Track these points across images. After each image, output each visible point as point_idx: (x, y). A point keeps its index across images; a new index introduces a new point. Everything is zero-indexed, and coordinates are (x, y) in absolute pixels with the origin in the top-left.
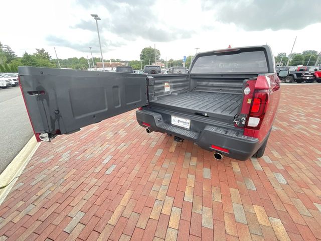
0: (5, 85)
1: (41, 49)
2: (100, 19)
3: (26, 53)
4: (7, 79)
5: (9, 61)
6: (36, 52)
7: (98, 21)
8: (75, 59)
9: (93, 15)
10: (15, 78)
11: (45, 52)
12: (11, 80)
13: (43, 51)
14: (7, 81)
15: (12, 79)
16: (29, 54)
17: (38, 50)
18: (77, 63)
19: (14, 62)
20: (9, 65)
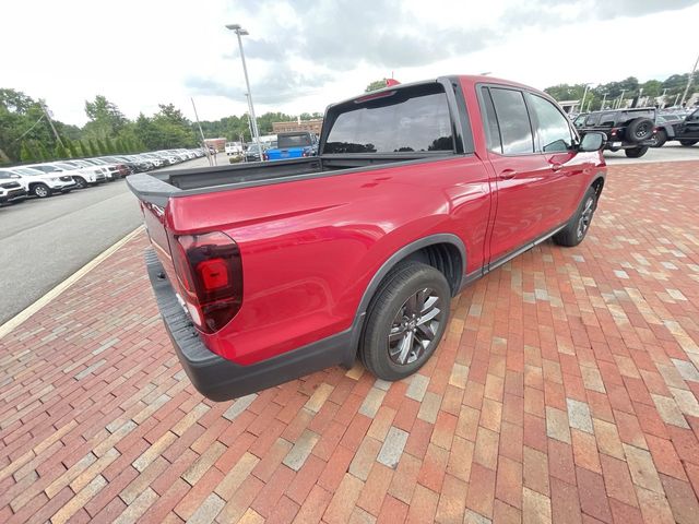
0: (94, 180)
1: (167, 105)
2: (246, 33)
3: (142, 116)
4: (99, 168)
5: (115, 133)
6: (158, 110)
7: (242, 37)
8: (234, 118)
9: (231, 27)
10: (112, 166)
11: (175, 109)
12: (104, 170)
13: (172, 107)
14: (97, 172)
15: (106, 167)
16: (146, 117)
17: (163, 107)
18: (236, 126)
19: (122, 133)
20: (113, 141)
